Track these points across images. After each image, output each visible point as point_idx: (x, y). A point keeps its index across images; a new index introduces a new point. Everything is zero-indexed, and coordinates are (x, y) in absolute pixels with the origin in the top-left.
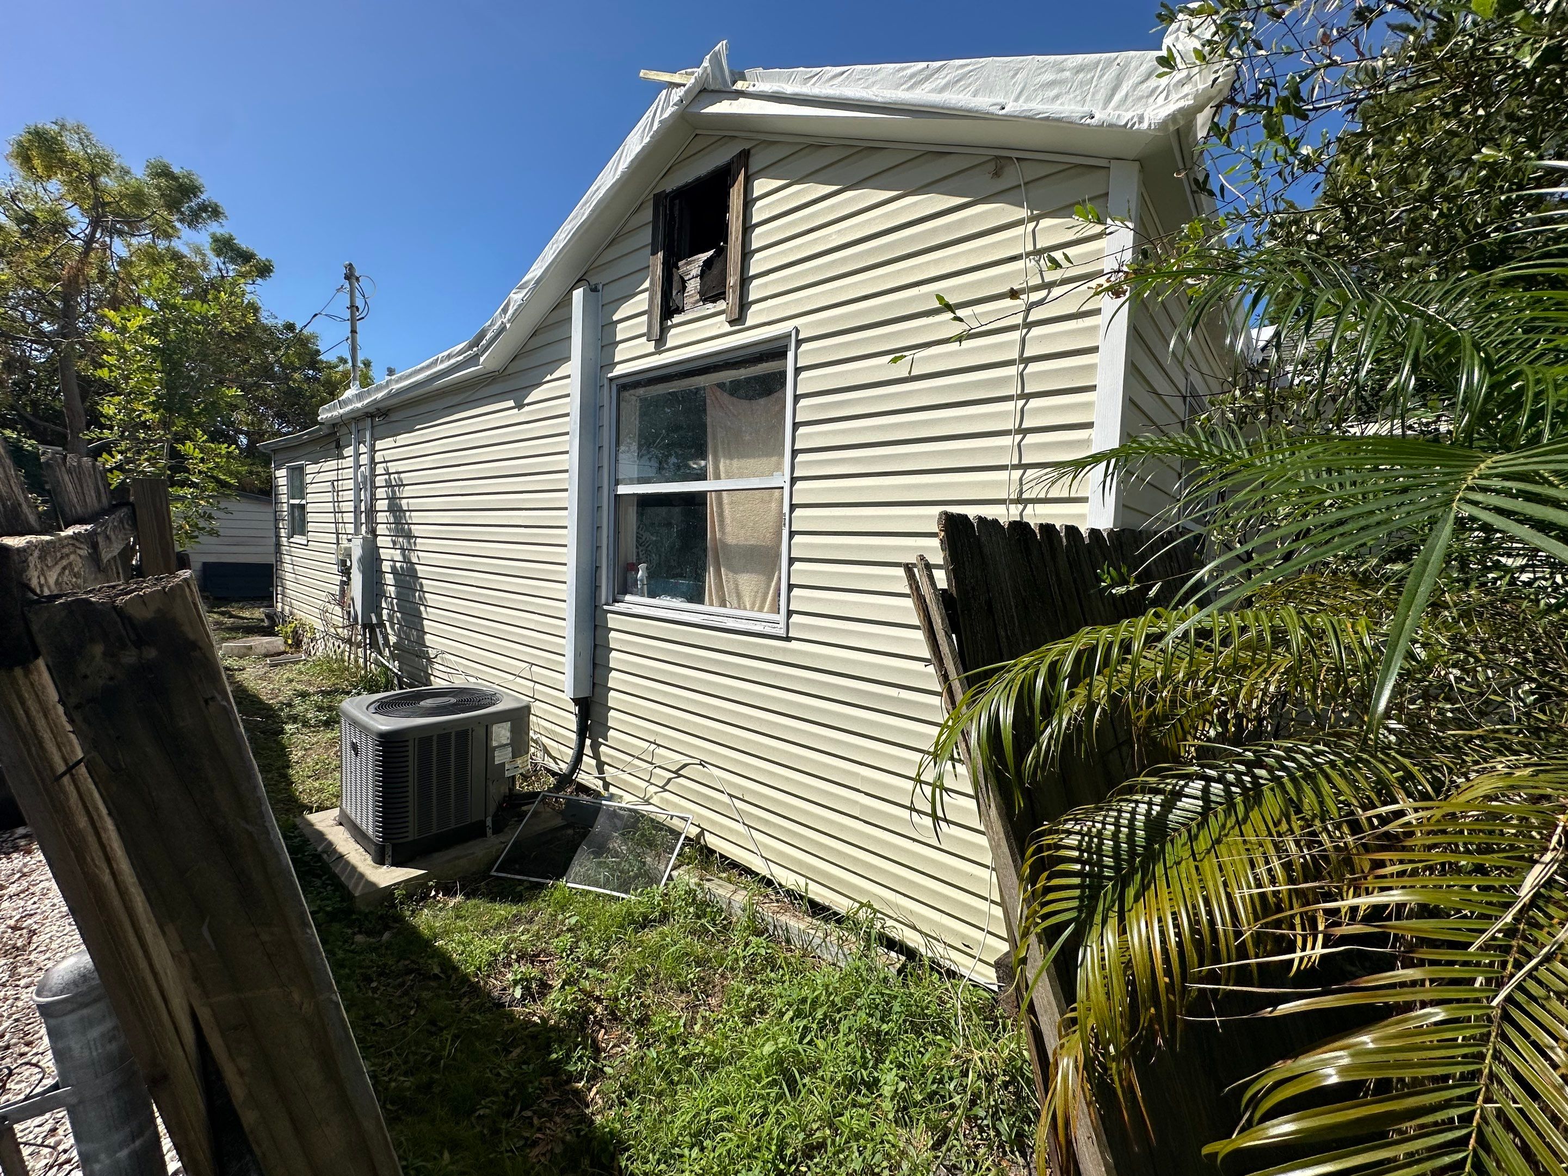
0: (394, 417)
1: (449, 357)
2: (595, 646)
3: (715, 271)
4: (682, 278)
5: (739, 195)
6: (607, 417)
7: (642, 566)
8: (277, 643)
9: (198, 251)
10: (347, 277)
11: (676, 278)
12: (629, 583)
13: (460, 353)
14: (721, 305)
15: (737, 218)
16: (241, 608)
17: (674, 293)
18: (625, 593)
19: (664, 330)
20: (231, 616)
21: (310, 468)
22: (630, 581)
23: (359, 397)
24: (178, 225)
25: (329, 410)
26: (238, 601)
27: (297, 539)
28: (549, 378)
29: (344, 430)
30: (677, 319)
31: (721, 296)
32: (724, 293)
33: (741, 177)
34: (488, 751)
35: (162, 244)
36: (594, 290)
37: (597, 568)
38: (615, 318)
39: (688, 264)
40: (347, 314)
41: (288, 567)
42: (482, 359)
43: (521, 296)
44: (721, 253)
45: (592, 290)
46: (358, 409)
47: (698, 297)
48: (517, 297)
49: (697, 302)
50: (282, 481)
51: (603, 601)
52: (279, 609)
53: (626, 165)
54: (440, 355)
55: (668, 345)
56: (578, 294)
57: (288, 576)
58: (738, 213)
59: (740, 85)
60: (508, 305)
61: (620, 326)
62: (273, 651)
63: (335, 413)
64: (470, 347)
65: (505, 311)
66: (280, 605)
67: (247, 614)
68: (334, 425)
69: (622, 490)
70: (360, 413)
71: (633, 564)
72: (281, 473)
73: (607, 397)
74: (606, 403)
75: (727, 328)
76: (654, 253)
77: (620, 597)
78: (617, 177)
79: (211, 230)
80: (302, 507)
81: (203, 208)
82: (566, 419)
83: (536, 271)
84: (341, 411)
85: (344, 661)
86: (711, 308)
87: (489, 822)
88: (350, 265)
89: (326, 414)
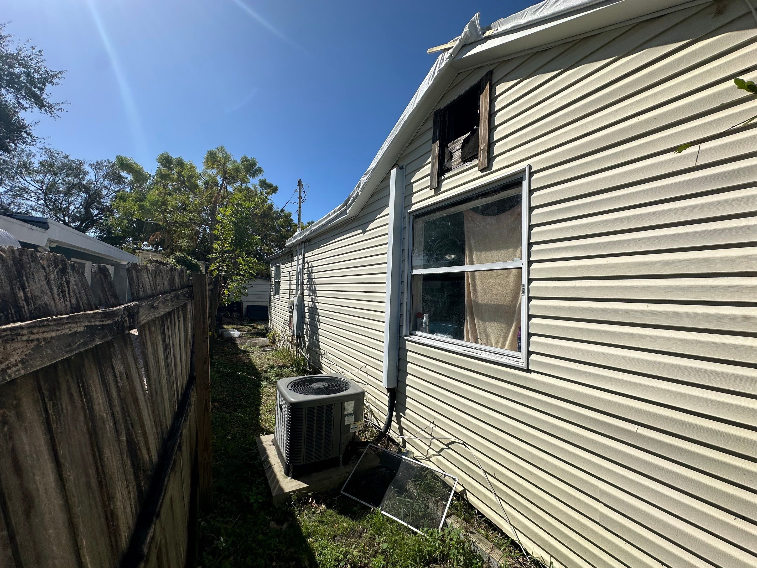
0: (313, 242)
1: (334, 212)
2: (399, 359)
3: (471, 144)
4: (450, 152)
5: (486, 97)
6: (407, 234)
7: (426, 315)
8: (266, 341)
9: (255, 186)
10: (299, 185)
11: (447, 153)
12: (418, 325)
13: (339, 210)
14: (476, 162)
15: (485, 110)
16: (258, 324)
17: (446, 161)
18: (416, 330)
19: (440, 182)
20: (254, 328)
21: (283, 266)
22: (419, 323)
23: (300, 234)
24: (249, 177)
25: (289, 241)
26: (257, 321)
27: (277, 296)
28: (378, 216)
29: (294, 250)
30: (447, 175)
31: (476, 156)
32: (478, 154)
33: (488, 87)
34: (343, 417)
35: (244, 186)
36: (402, 168)
37: (401, 315)
38: (412, 181)
39: (454, 144)
40: (297, 201)
41: (273, 308)
42: (348, 211)
43: (366, 178)
44: (475, 133)
45: (400, 169)
46: (299, 240)
47: (460, 160)
48: (364, 179)
49: (460, 163)
50: (273, 272)
51: (404, 334)
52: (269, 326)
53: (419, 100)
54: (331, 212)
55: (442, 190)
56: (393, 172)
57: (273, 312)
58: (486, 107)
59: (488, 33)
60: (360, 183)
61: (414, 185)
62: (265, 344)
63: (291, 242)
64: (343, 206)
65: (359, 187)
66: (269, 324)
67: (259, 327)
68: (291, 248)
69: (415, 272)
70: (300, 242)
71: (421, 314)
72: (273, 269)
73: (408, 223)
74: (407, 226)
75: (480, 174)
76: (434, 142)
77: (413, 332)
78: (414, 107)
79: (259, 178)
80: (279, 283)
81: (257, 170)
82: (387, 236)
83: (373, 164)
84: (293, 241)
85: (289, 351)
86: (468, 165)
87: (341, 458)
88: (300, 180)
89: (288, 243)
